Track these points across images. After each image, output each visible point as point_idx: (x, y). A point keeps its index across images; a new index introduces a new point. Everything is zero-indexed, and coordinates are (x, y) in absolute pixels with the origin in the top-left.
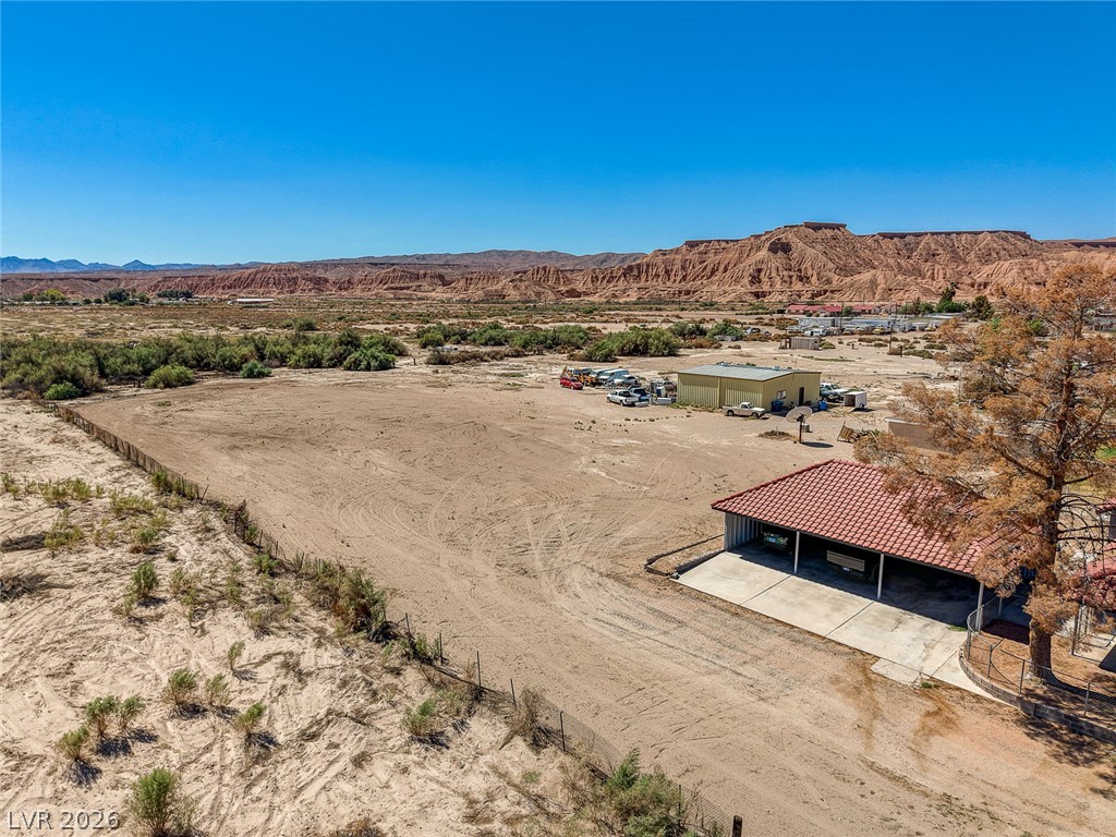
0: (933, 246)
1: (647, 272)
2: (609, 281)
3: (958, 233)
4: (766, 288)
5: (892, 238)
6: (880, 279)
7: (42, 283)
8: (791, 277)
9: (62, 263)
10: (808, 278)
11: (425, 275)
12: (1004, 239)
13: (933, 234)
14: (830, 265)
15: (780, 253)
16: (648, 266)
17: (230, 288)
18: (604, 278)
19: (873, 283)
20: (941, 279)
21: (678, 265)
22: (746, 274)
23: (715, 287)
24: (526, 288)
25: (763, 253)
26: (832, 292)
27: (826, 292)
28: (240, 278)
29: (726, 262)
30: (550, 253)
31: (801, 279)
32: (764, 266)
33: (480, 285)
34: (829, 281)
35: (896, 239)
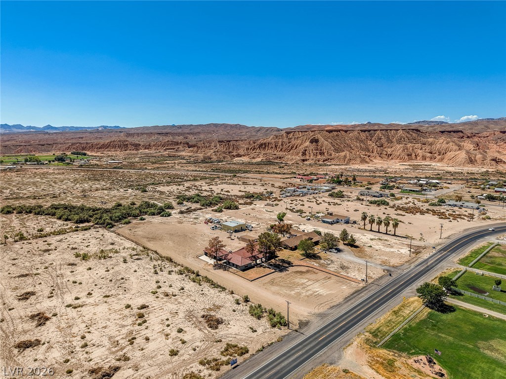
0: (380, 135)
1: (268, 146)
2: (253, 150)
3: (391, 130)
4: (307, 158)
5: (365, 132)
6: (348, 155)
7: (21, 147)
8: (317, 153)
9: (14, 126)
10: (324, 153)
11: (181, 143)
12: (408, 132)
13: (381, 130)
14: (332, 148)
15: (314, 143)
16: (269, 144)
17: (100, 148)
18: (251, 148)
19: (345, 157)
20: (375, 152)
21: (280, 144)
22: (301, 152)
23: (290, 156)
24: (220, 155)
25: (308, 143)
26: (331, 159)
27: (329, 159)
28: (104, 144)
29: (297, 144)
30: (236, 125)
31: (321, 154)
32: (307, 149)
33: (203, 150)
34: (331, 155)
35: (366, 132)
